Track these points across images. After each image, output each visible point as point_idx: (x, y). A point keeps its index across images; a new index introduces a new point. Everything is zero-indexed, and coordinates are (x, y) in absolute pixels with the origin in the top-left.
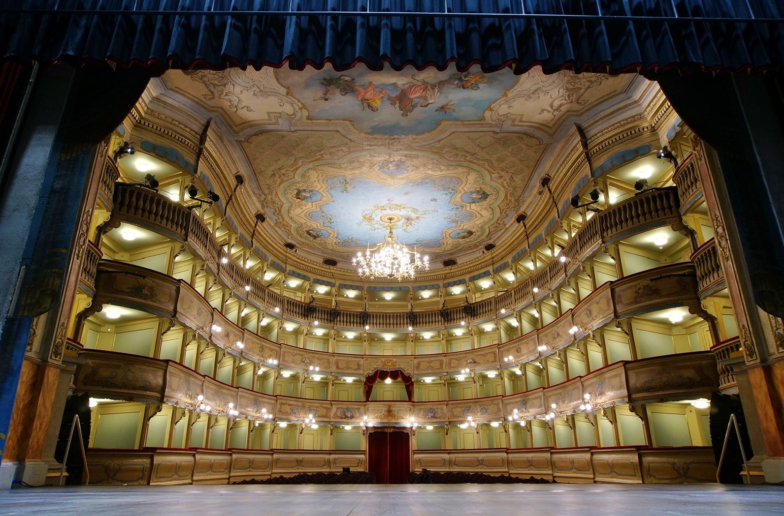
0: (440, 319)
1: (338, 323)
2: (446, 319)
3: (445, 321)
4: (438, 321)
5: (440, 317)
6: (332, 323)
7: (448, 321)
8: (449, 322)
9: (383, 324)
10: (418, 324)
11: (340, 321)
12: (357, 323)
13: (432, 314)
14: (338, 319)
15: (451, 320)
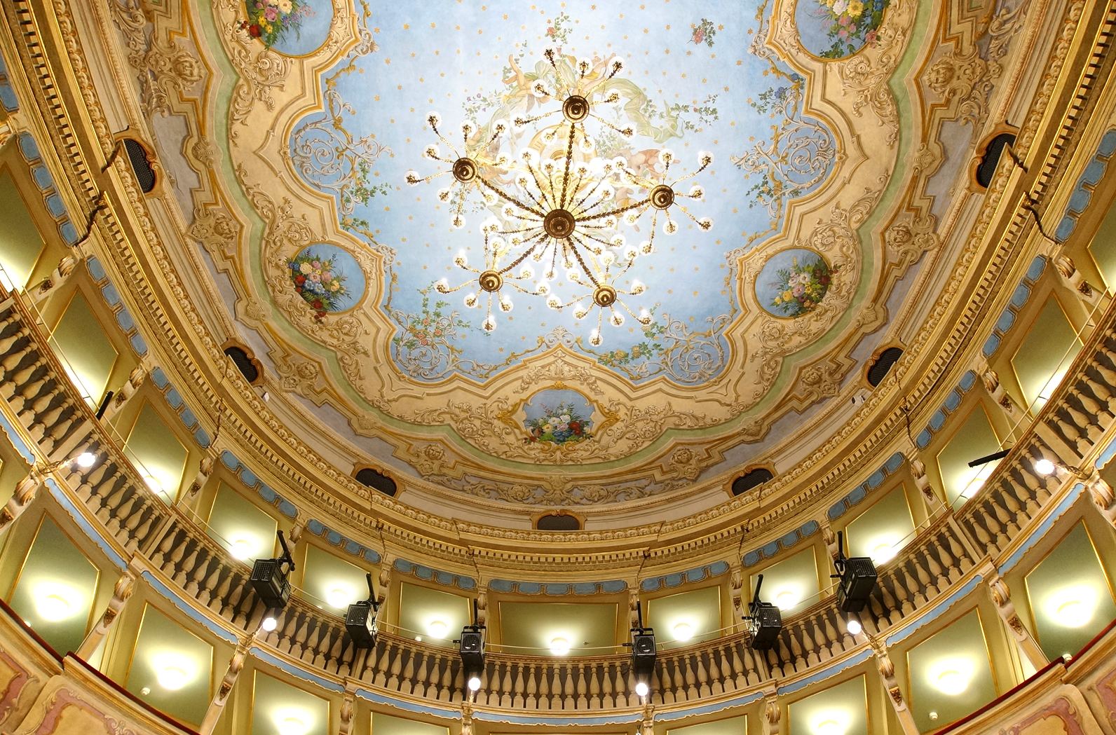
0: (749, 665)
1: (369, 674)
2: (774, 660)
3: (770, 668)
4: (745, 673)
5: (747, 657)
6: (344, 672)
7: (781, 665)
8: (789, 666)
9: (537, 696)
10: (669, 695)
11: (376, 670)
12: (440, 686)
13: (716, 653)
14: (372, 662)
15: (793, 660)
